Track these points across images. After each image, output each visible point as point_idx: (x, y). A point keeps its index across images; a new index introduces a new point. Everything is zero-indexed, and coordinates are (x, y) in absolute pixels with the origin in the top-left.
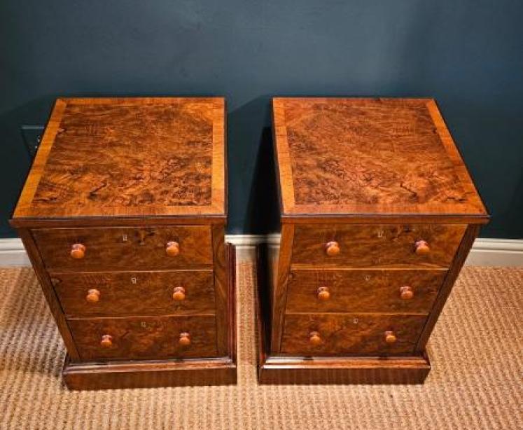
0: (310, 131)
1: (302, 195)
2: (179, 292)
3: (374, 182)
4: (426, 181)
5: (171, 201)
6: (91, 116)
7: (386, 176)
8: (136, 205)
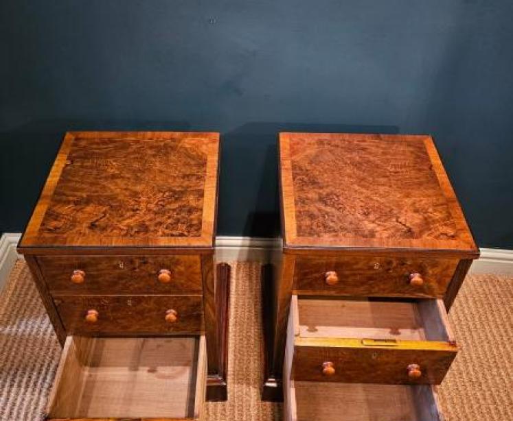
0: (313, 165)
1: (303, 228)
2: (171, 315)
3: (372, 217)
4: (421, 217)
5: (164, 233)
6: (96, 149)
7: (383, 212)
8: (131, 236)
